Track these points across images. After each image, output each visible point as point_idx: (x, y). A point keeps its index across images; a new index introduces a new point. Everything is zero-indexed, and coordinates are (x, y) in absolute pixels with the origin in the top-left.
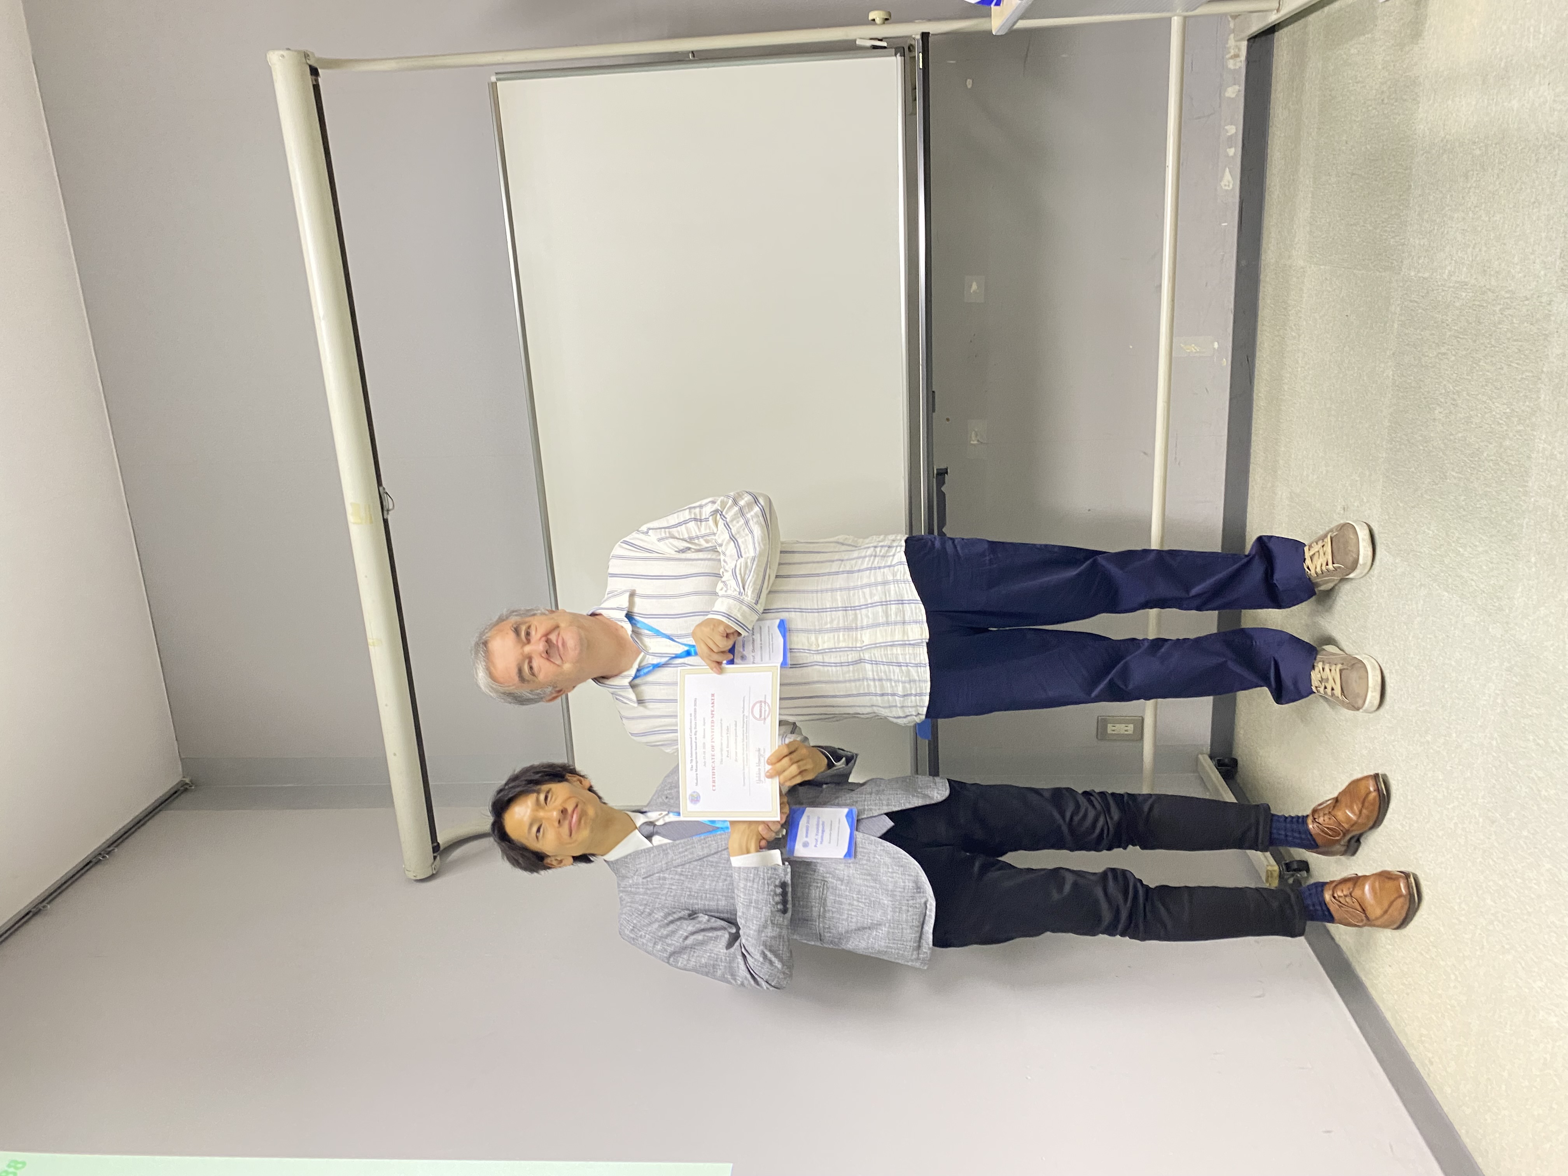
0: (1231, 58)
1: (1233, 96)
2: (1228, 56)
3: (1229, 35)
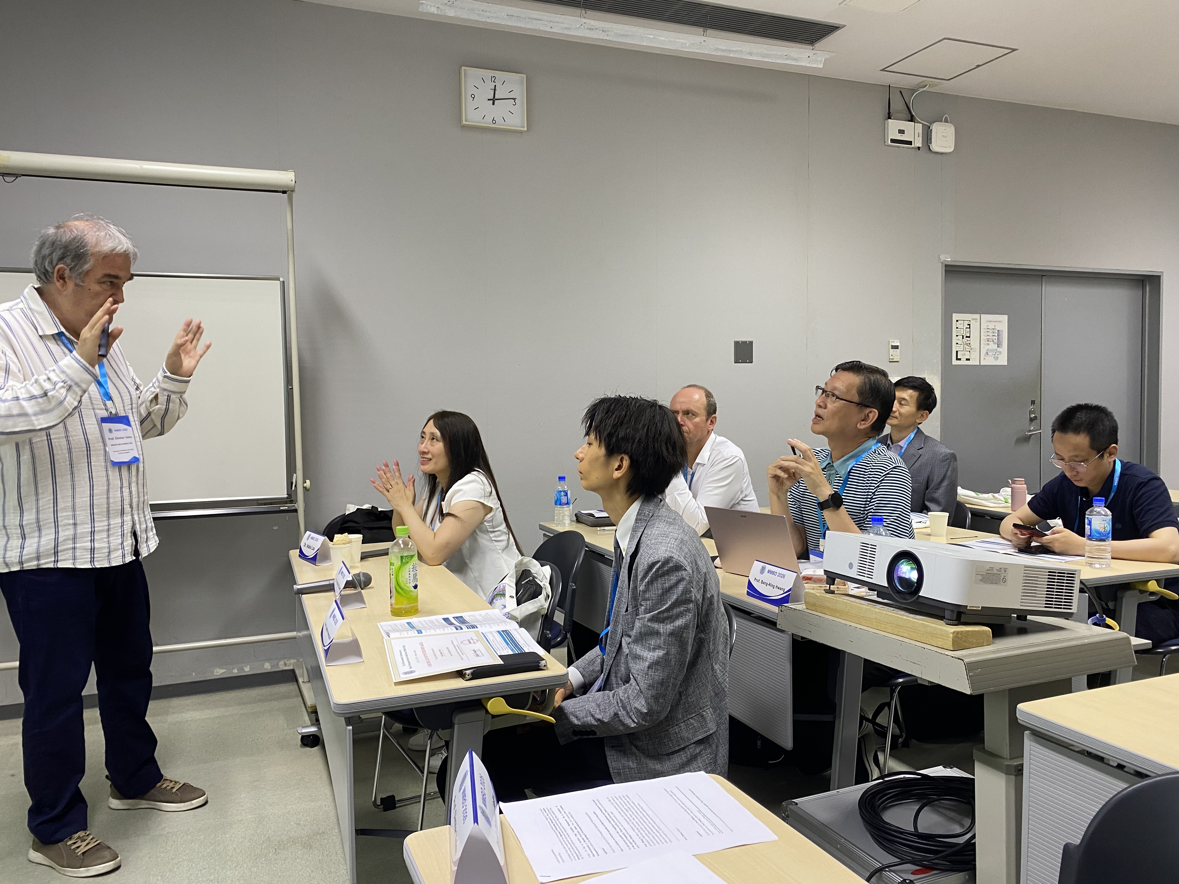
0: (284, 663)
1: (265, 667)
2: (286, 661)
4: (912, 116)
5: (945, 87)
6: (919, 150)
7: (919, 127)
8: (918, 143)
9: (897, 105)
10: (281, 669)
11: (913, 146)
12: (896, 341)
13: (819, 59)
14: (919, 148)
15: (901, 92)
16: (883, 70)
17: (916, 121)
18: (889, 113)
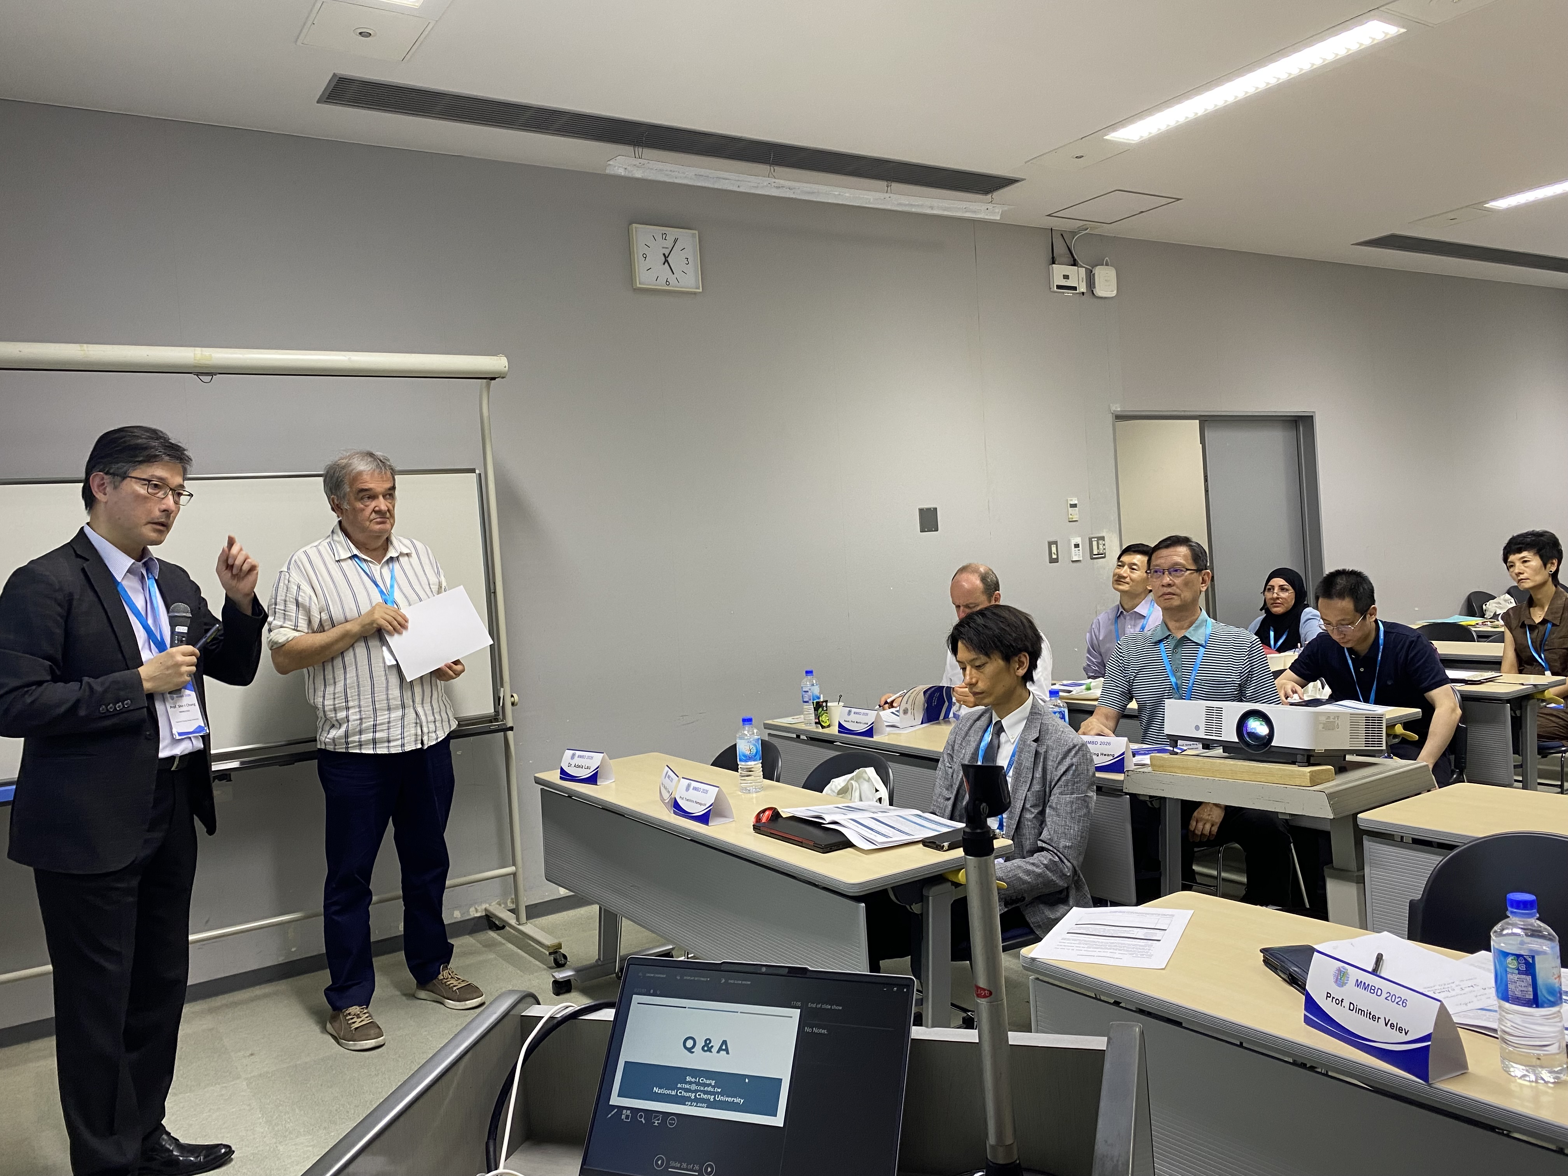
0: (476, 909)
1: (455, 916)
2: (476, 907)
3: (488, 903)
4: (1075, 260)
5: (1106, 230)
6: (1083, 295)
7: (1082, 271)
8: (1083, 288)
9: (1060, 249)
10: (472, 916)
11: (1078, 291)
12: (1074, 499)
13: (997, 210)
14: (1083, 293)
15: (1062, 235)
16: (1049, 215)
17: (1079, 266)
18: (1053, 258)
